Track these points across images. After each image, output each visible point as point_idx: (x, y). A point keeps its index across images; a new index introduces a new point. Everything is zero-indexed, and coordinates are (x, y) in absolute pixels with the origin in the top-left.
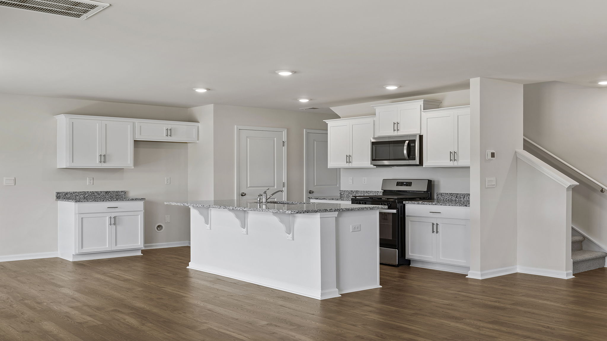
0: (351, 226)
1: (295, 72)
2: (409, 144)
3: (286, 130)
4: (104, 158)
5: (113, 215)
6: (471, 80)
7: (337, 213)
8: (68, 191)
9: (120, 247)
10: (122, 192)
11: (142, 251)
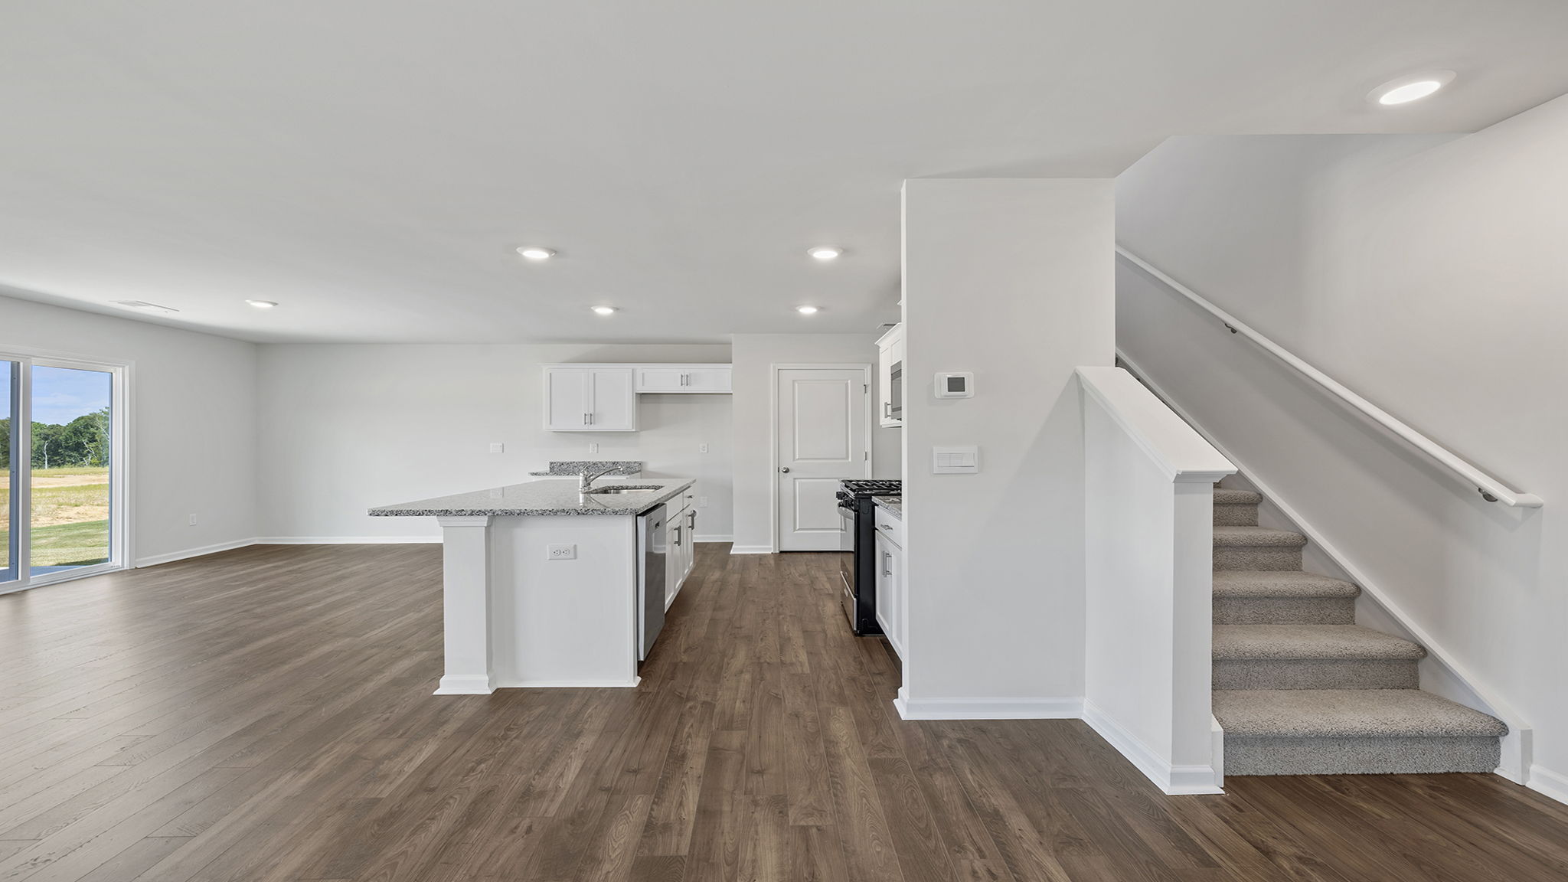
0: (548, 546)
4: (590, 418)
8: (564, 461)
10: (634, 463)
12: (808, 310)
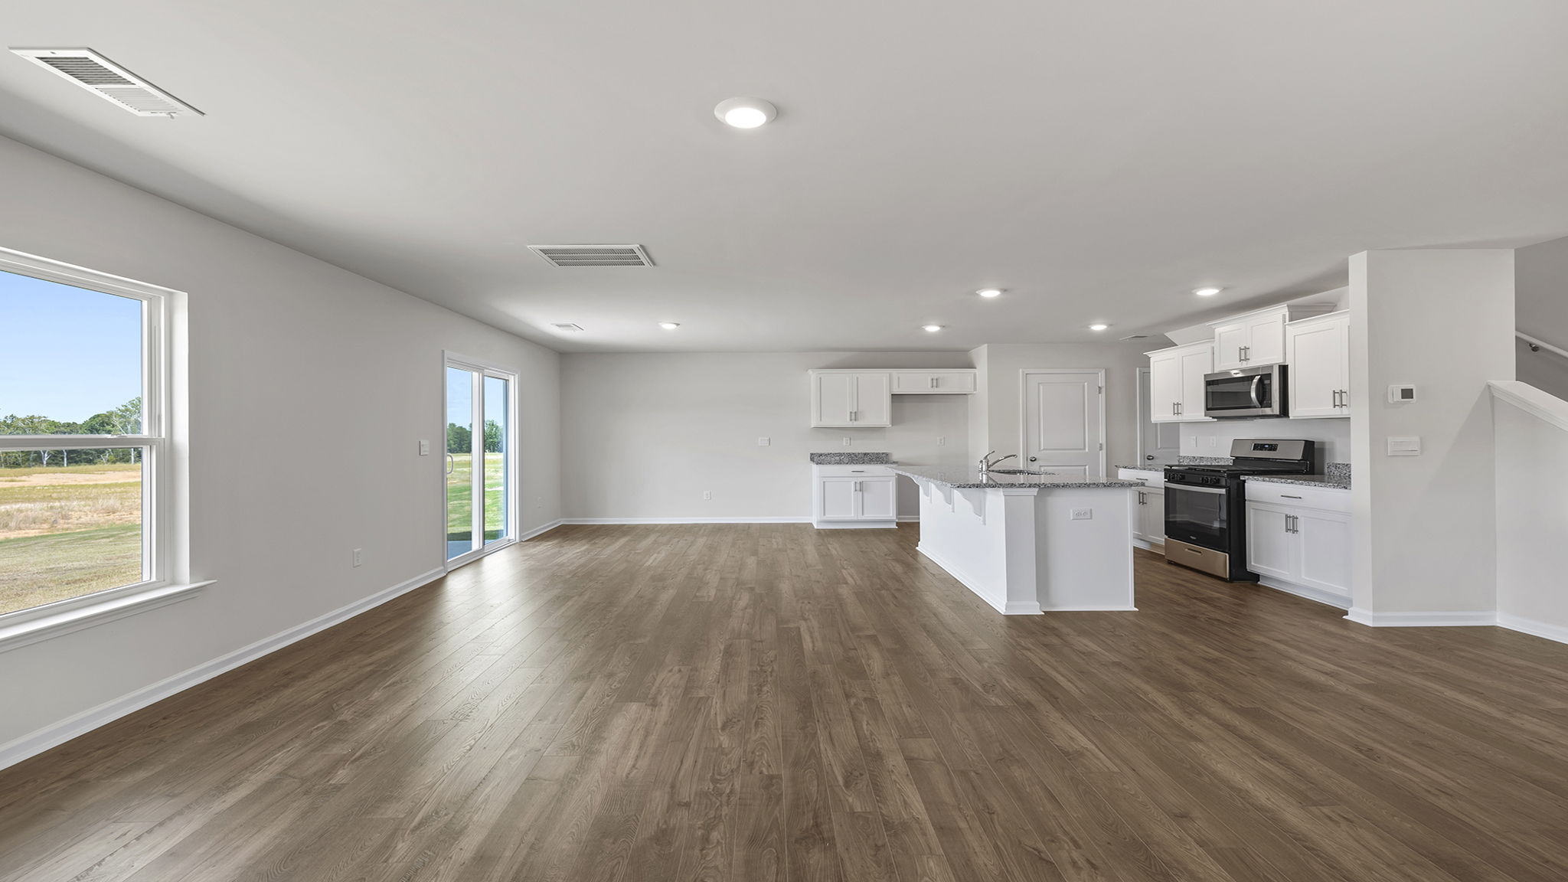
0: (1071, 511)
1: (1005, 290)
2: (1261, 381)
3: (1103, 372)
4: (855, 416)
5: (860, 480)
6: (1350, 257)
7: (1037, 489)
8: (823, 452)
9: (867, 517)
10: (883, 453)
11: (897, 523)
12: (1099, 328)
